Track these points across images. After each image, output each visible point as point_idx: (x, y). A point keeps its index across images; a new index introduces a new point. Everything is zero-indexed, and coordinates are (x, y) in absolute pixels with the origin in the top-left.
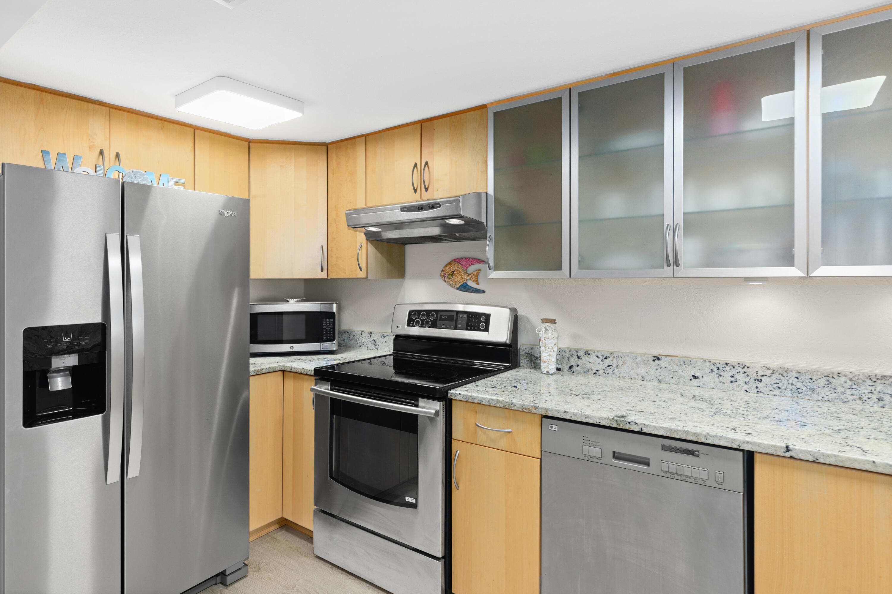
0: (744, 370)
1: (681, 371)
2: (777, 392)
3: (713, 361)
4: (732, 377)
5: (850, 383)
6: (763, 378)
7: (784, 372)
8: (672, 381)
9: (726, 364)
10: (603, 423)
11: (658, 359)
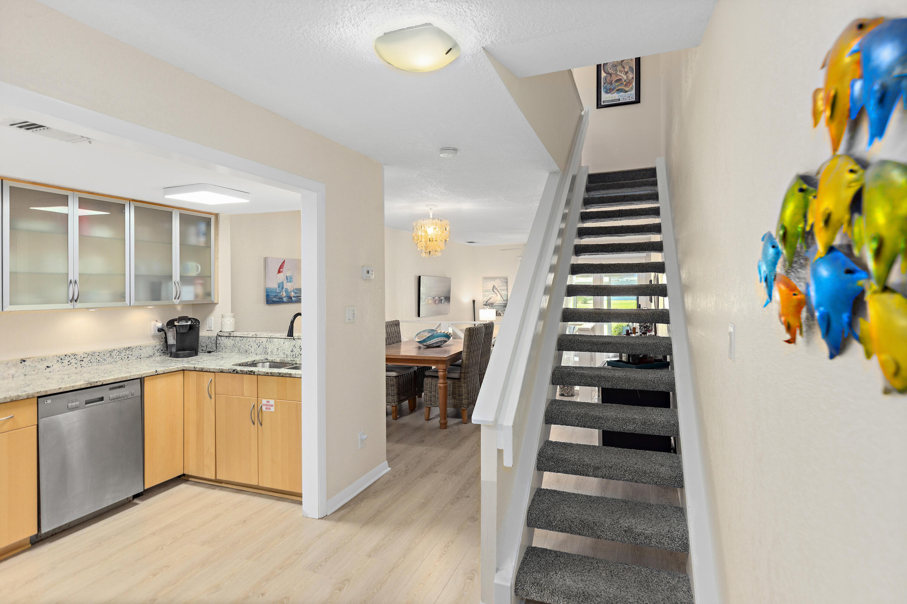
0: (75, 357)
1: (39, 365)
2: (90, 365)
3: (58, 356)
4: (69, 362)
5: (118, 353)
6: (84, 359)
7: (93, 354)
8: (34, 373)
9: (66, 355)
10: (83, 387)
11: (24, 361)
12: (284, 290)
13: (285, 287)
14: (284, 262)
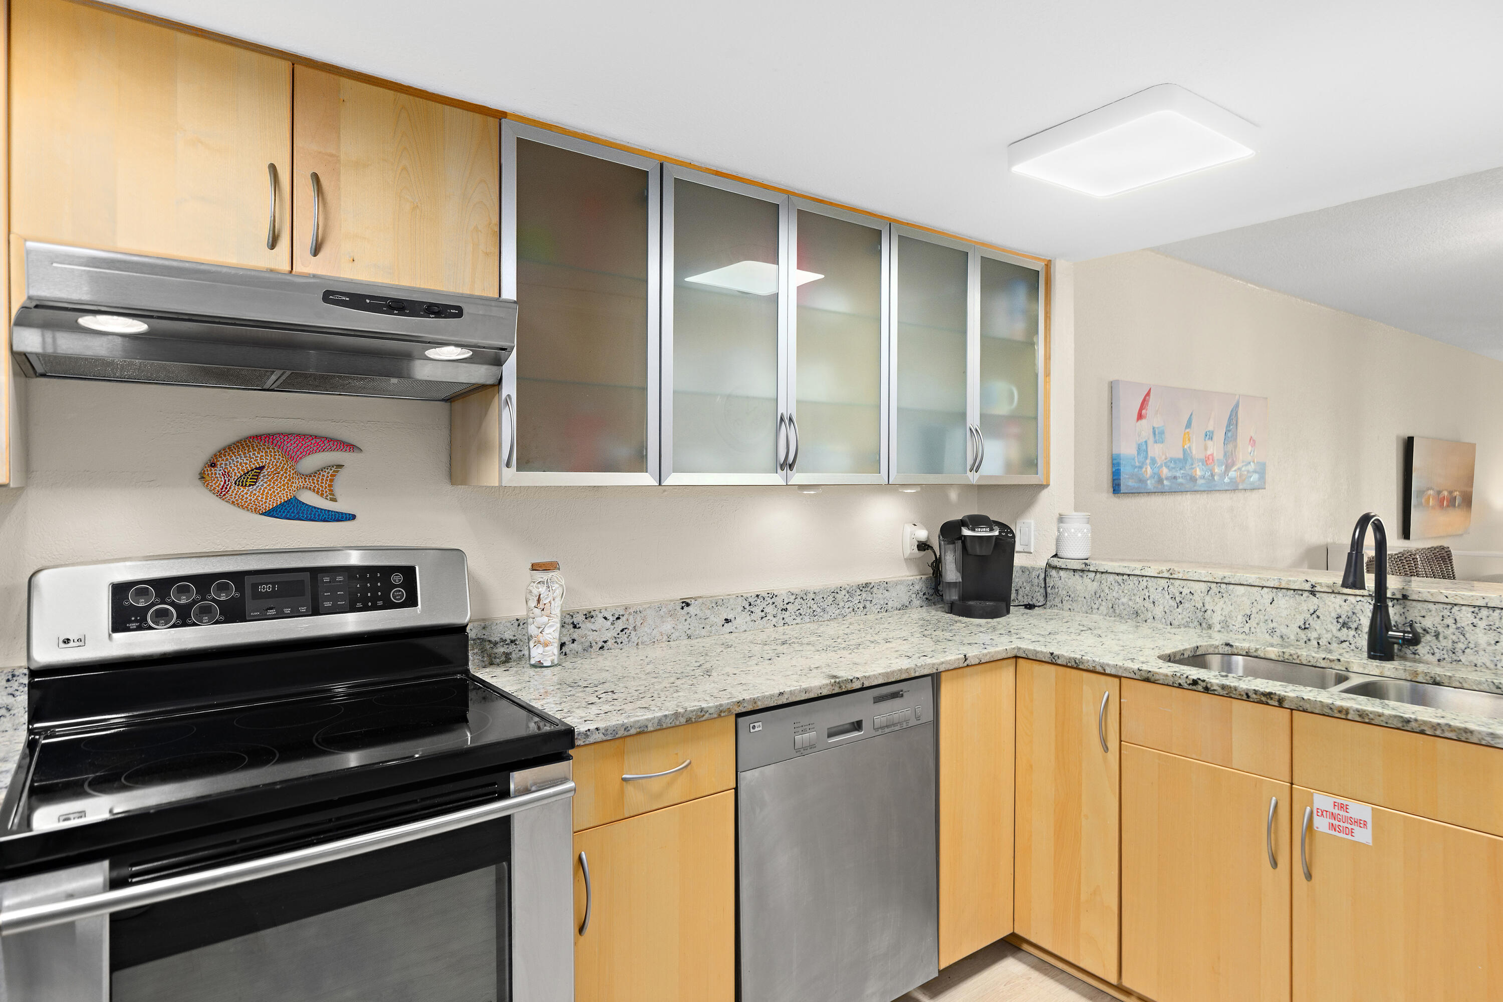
0: (773, 600)
1: (713, 616)
2: (798, 620)
3: (745, 596)
4: (762, 611)
5: (847, 596)
6: (788, 607)
7: (802, 596)
8: (703, 632)
9: (757, 596)
11: (688, 605)
12: (1148, 461)
13: (1150, 454)
14: (1148, 394)
